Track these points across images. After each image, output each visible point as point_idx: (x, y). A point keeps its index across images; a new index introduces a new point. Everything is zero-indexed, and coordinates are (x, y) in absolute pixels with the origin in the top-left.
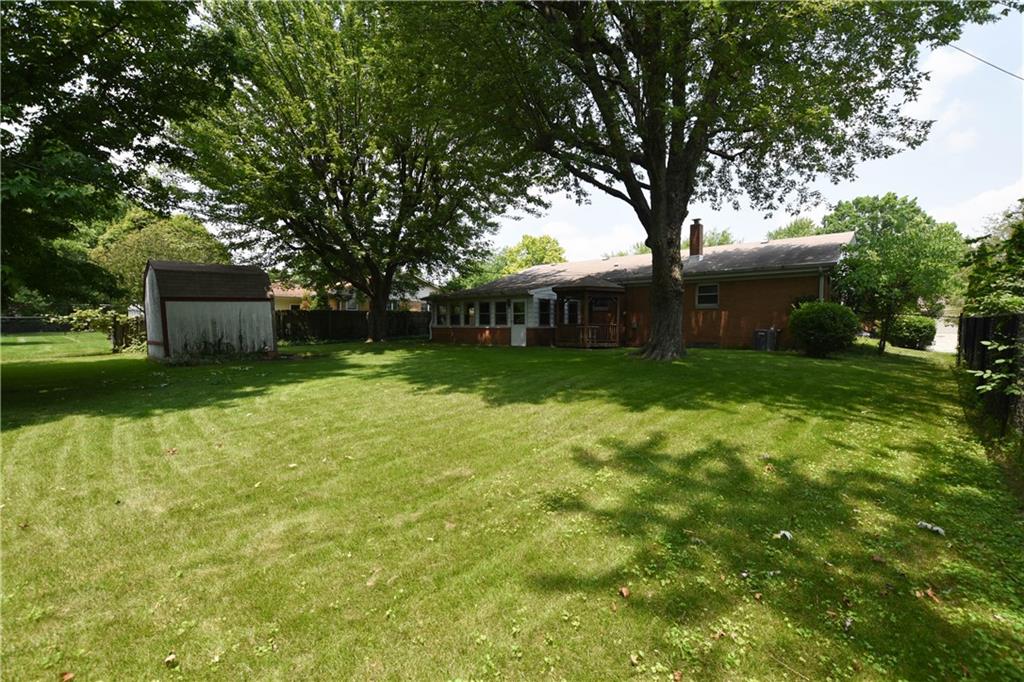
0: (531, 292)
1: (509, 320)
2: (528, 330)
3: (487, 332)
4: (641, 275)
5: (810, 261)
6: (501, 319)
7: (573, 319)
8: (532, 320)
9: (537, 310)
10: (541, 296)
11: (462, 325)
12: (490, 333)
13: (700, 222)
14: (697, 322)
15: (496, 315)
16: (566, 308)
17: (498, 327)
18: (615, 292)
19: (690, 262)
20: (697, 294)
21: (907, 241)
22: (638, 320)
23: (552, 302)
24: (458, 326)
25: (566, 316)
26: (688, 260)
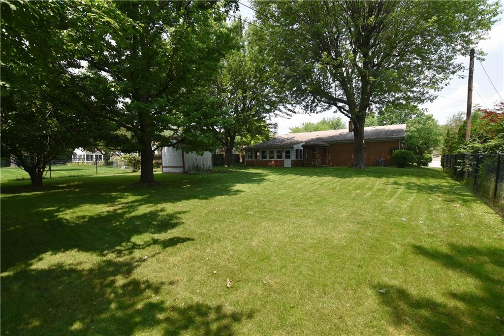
0: (293, 146)
1: (283, 157)
2: (292, 161)
3: (273, 162)
4: (332, 140)
5: (395, 136)
6: (280, 157)
8: (293, 157)
9: (295, 153)
10: (297, 148)
15: (277, 155)
17: (278, 160)
18: (325, 147)
19: (349, 135)
21: (426, 129)
22: (331, 156)
26: (347, 134)
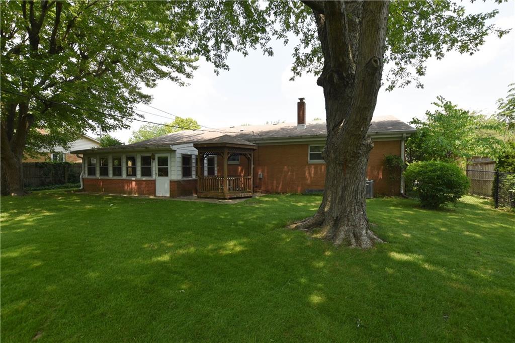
0: (174, 148)
1: (154, 173)
2: (172, 182)
3: (134, 183)
6: (147, 172)
7: (211, 171)
8: (175, 172)
9: (180, 164)
10: (184, 152)
11: (111, 176)
12: (136, 184)
13: (304, 101)
14: (310, 174)
15: (142, 168)
16: (205, 161)
17: (144, 178)
19: (298, 129)
20: (309, 152)
22: (263, 172)
23: (193, 157)
24: (106, 178)
25: (206, 169)
26: (295, 128)
